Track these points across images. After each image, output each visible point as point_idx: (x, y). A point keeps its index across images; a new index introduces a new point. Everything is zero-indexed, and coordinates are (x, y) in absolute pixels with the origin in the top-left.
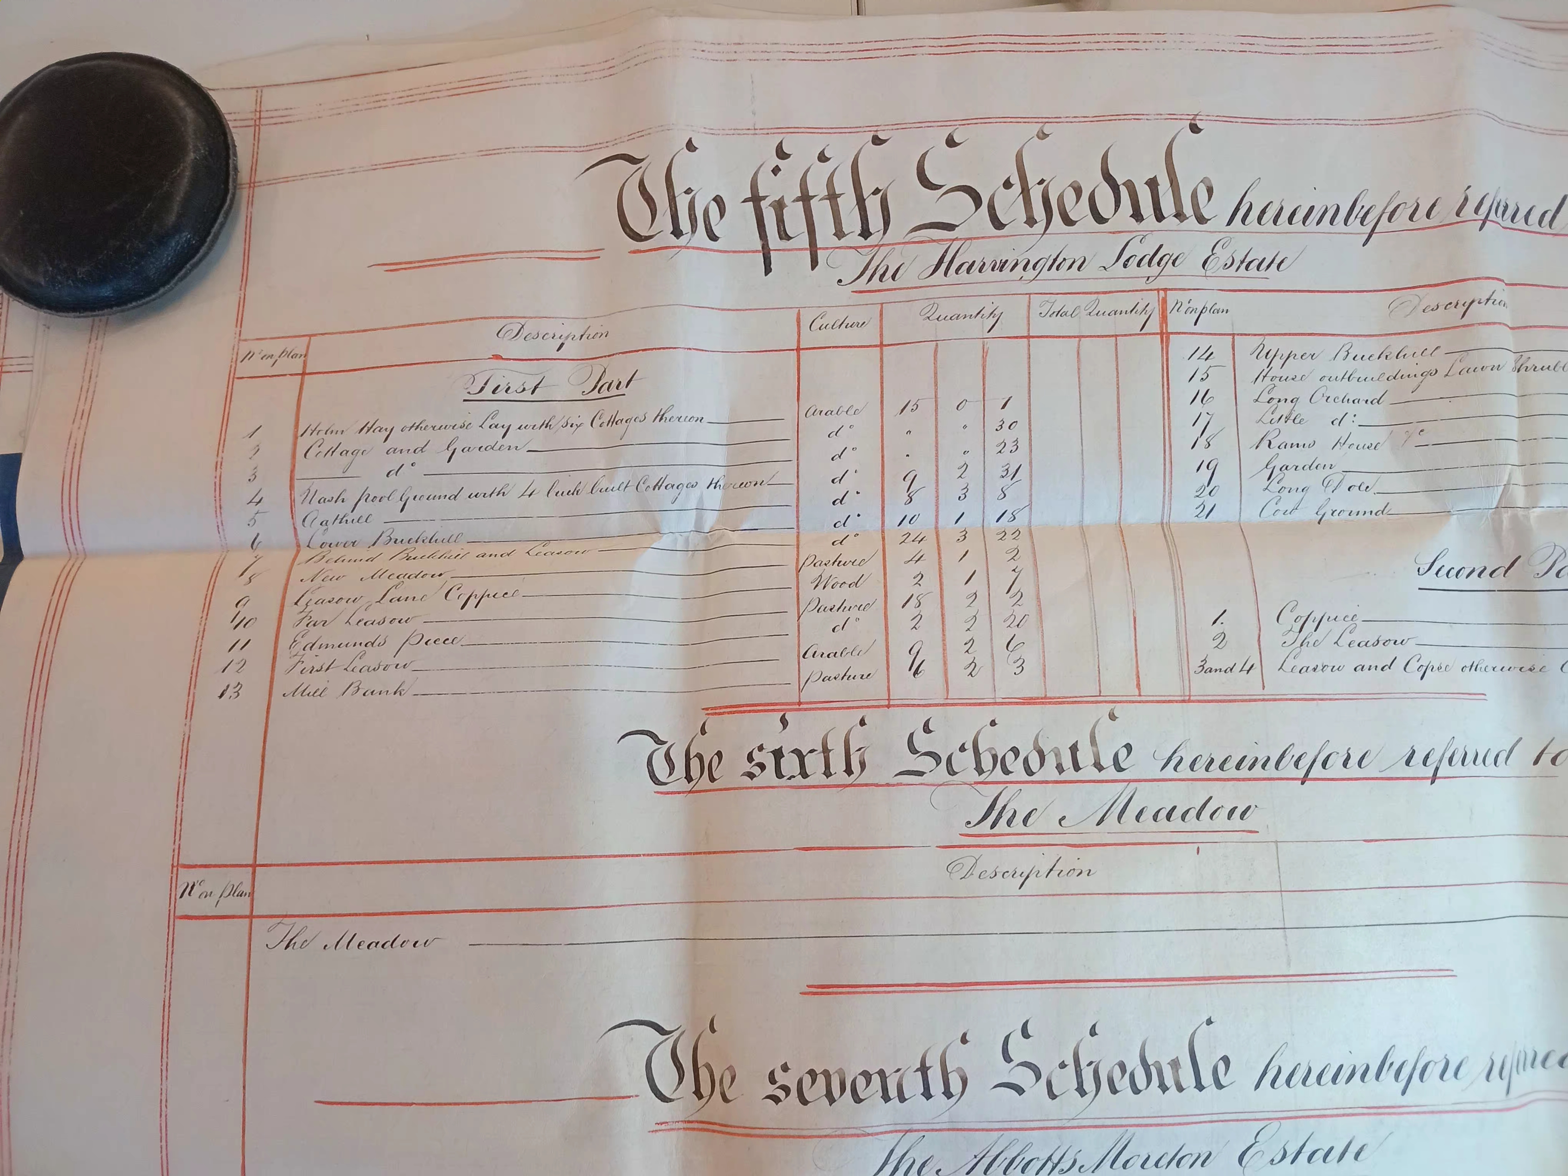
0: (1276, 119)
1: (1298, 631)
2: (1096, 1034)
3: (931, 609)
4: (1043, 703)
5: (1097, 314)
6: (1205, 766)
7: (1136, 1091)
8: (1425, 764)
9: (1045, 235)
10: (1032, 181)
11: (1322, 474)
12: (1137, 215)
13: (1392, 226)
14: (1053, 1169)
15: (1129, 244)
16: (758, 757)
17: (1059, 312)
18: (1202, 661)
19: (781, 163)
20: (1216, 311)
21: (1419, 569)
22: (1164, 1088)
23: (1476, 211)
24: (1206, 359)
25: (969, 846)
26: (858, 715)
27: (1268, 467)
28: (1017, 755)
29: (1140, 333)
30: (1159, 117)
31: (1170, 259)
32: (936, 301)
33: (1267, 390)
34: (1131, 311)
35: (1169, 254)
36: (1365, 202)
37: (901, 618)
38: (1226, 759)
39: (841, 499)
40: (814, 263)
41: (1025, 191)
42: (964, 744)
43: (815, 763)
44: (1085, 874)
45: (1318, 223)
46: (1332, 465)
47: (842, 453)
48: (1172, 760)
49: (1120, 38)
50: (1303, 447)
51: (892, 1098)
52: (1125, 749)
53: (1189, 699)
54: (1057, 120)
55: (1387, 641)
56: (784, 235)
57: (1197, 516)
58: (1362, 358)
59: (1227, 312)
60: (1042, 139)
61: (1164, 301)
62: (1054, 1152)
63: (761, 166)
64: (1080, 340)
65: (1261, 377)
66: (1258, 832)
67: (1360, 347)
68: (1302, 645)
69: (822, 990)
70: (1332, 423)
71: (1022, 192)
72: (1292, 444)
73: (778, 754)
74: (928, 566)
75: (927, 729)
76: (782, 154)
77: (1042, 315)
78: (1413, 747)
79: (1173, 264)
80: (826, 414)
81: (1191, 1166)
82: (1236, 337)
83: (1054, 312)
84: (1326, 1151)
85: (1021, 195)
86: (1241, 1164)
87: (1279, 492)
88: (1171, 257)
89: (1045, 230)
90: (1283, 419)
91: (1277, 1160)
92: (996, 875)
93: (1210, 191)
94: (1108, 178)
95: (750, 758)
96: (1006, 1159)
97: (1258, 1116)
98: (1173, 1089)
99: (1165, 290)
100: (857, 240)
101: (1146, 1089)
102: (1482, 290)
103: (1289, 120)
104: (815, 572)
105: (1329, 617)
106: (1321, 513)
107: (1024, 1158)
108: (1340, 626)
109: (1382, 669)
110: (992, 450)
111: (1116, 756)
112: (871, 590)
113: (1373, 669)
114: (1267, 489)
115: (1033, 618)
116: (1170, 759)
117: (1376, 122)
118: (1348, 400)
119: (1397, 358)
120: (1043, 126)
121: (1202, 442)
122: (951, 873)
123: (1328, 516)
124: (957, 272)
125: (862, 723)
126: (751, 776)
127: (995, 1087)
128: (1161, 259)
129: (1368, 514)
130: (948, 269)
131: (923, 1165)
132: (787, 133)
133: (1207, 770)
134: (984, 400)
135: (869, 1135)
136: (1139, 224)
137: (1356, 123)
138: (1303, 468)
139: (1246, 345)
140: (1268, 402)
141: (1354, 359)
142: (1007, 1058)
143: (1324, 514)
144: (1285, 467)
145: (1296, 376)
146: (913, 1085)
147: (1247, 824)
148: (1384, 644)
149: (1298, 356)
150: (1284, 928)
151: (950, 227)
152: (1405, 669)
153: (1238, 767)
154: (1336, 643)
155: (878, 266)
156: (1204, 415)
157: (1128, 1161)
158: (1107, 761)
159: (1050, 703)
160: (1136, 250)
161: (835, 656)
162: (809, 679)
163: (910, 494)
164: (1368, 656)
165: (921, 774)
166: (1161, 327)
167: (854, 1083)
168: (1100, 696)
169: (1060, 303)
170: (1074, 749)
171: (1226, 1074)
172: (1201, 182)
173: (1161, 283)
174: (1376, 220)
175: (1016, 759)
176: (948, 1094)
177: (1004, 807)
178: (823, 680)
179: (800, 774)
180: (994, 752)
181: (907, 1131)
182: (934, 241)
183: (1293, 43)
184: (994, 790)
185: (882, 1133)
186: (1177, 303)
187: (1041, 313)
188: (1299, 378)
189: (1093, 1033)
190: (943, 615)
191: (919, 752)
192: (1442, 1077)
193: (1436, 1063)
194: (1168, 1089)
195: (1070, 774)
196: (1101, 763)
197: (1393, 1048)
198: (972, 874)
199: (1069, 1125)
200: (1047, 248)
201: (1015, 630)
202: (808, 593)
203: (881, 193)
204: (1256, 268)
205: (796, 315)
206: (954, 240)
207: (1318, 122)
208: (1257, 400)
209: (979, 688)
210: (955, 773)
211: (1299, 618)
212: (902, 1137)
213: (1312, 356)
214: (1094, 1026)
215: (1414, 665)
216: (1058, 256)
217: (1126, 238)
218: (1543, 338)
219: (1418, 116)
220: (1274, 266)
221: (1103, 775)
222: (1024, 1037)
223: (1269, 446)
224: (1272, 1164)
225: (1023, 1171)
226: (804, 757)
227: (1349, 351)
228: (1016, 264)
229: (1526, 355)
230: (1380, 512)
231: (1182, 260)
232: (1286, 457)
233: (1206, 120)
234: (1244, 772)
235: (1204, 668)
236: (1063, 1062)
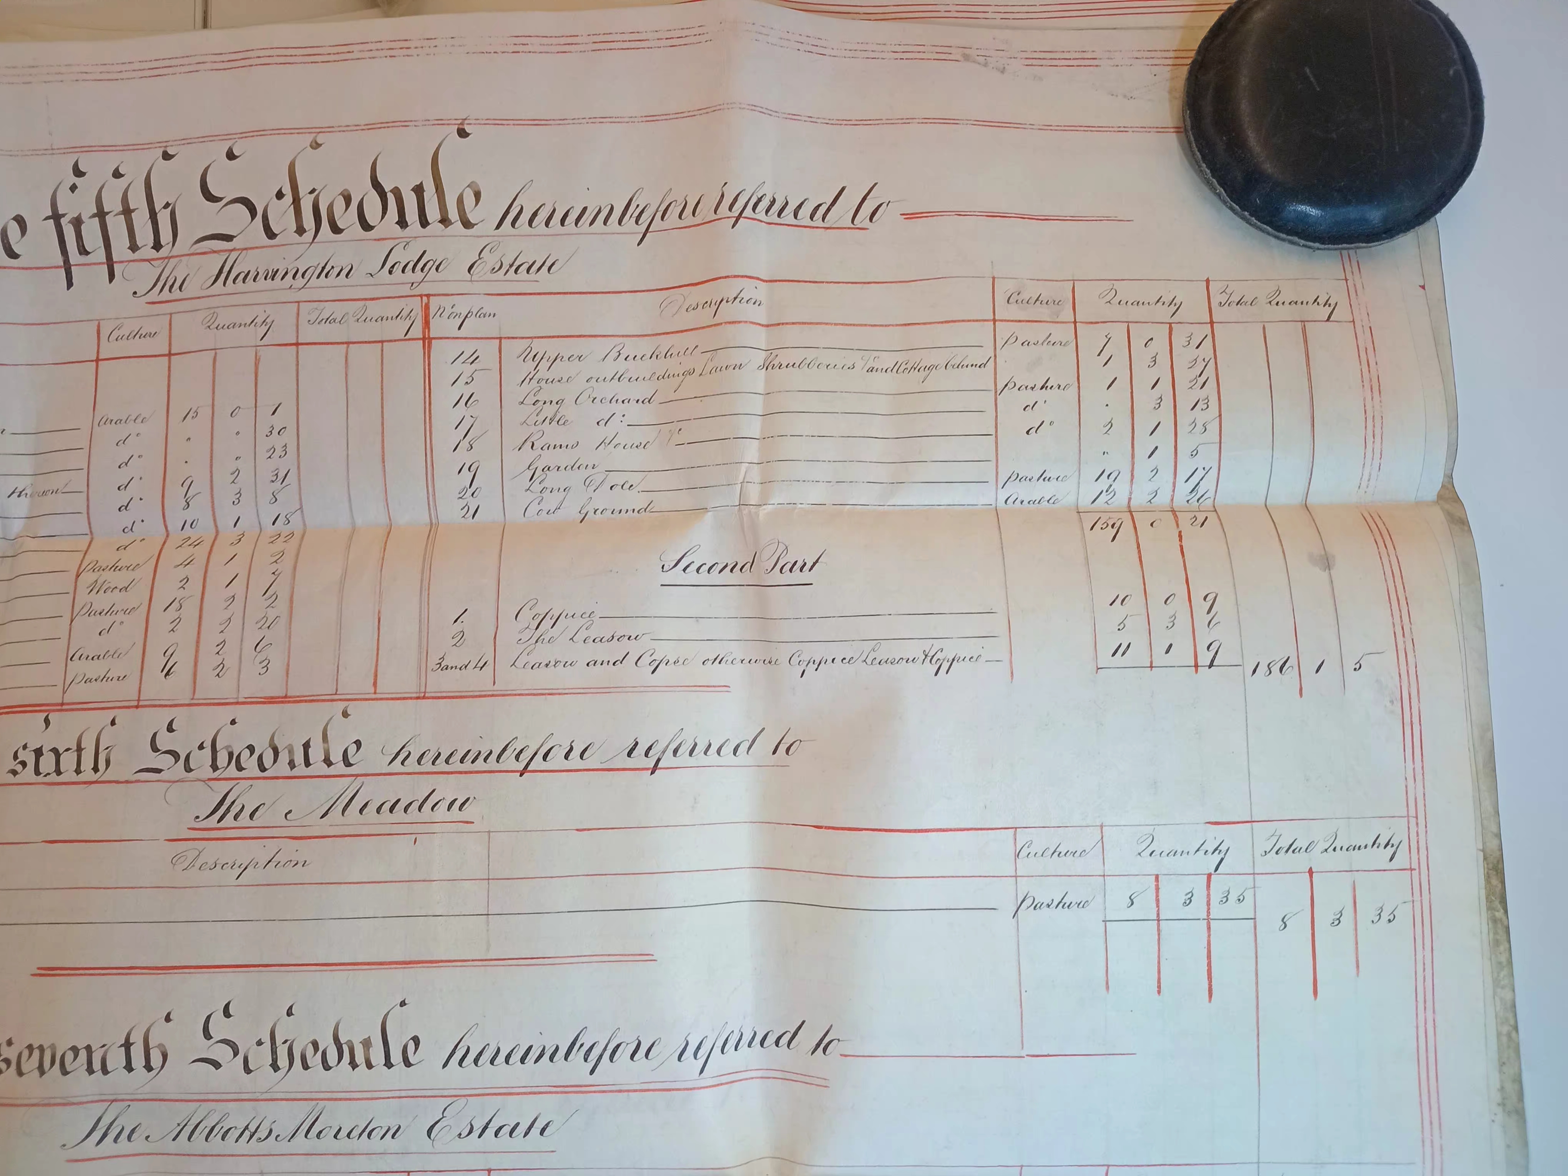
0: (550, 120)
1: (535, 628)
2: (292, 1014)
3: (190, 611)
4: (282, 702)
5: (365, 321)
6: (432, 759)
7: (327, 1067)
8: (646, 755)
9: (313, 244)
10: (303, 191)
11: (584, 473)
12: (402, 223)
13: (666, 224)
14: (251, 1137)
15: (393, 251)
16: (22, 756)
17: (327, 319)
18: (440, 659)
19: (78, 181)
20: (482, 315)
21: (663, 566)
22: (353, 1065)
23: (730, 209)
24: (471, 363)
25: (194, 839)
26: (109, 715)
27: (530, 468)
28: (252, 753)
29: (403, 338)
30: (427, 123)
31: (433, 265)
32: (216, 310)
33: (533, 392)
34: (397, 317)
35: (432, 260)
36: (640, 201)
37: (161, 620)
38: (452, 754)
39: (126, 505)
40: (112, 276)
41: (296, 201)
42: (202, 743)
43: (68, 761)
44: (300, 865)
45: (591, 224)
46: (594, 465)
47: (128, 461)
48: (400, 755)
49: (393, 45)
50: (566, 448)
51: (95, 1070)
52: (355, 745)
53: (424, 696)
54: (329, 129)
55: (621, 637)
56: (83, 251)
57: (464, 517)
58: (634, 358)
59: (494, 316)
60: (315, 149)
61: (427, 307)
62: (251, 1122)
63: (60, 183)
64: (348, 347)
65: (528, 380)
66: (473, 823)
67: (631, 347)
68: (537, 642)
69: (48, 971)
70: (598, 423)
71: (293, 202)
72: (555, 445)
73: (38, 752)
74: (195, 572)
75: (170, 729)
76: (78, 173)
77: (311, 322)
78: (636, 739)
79: (437, 269)
80: (116, 423)
81: (382, 1138)
82: (503, 341)
83: (323, 319)
84: (512, 1127)
85: (292, 206)
86: (429, 1137)
87: (541, 492)
88: (434, 263)
89: (314, 239)
90: (548, 421)
91: (464, 1134)
92: (215, 867)
93: (477, 195)
94: (376, 185)
95: (16, 757)
96: (206, 1127)
97: (446, 1093)
98: (363, 1066)
99: (428, 296)
100: (147, 252)
101: (337, 1066)
102: (730, 289)
103: (564, 120)
104: (92, 577)
105: (567, 614)
106: (584, 511)
107: (222, 1127)
108: (579, 622)
109: (614, 664)
110: (262, 454)
111: (345, 752)
112: (138, 596)
113: (605, 664)
114: (528, 489)
115: (283, 621)
116: (398, 754)
117: (651, 118)
118: (617, 400)
119: (665, 357)
120: (316, 136)
121: (465, 444)
122: (174, 865)
123: (591, 513)
124: (234, 281)
125: (113, 723)
126: (14, 773)
127: (194, 1062)
128: (425, 265)
129: (630, 512)
130: (226, 278)
131: (133, 1131)
132: (82, 152)
133: (433, 763)
134: (256, 407)
135: (74, 1104)
136: (403, 231)
137: (632, 120)
138: (565, 469)
139: (513, 349)
140: (534, 404)
141: (626, 359)
142: (207, 1035)
143: (587, 513)
144: (547, 467)
145: (562, 378)
146: (117, 1059)
147: (466, 814)
148: (618, 640)
149: (566, 358)
150: (488, 915)
151: (228, 238)
152: (636, 663)
153: (462, 761)
154: (572, 639)
155: (168, 278)
156: (468, 417)
157: (321, 1132)
158: (336, 756)
159: (289, 702)
160: (400, 256)
161: (98, 658)
162: (73, 680)
163: (187, 499)
164: (602, 652)
165: (158, 771)
166: (424, 333)
167: (63, 1057)
168: (336, 694)
169: (328, 310)
170: (306, 746)
171: (415, 1053)
172: (468, 186)
173: (424, 289)
174: (651, 218)
175: (251, 756)
176: (149, 1067)
177: (233, 803)
178: (85, 682)
179: (55, 771)
180: (230, 750)
181: (113, 1101)
182: (215, 252)
183: (570, 40)
184: (224, 787)
185: (87, 1102)
186: (440, 309)
187: (309, 321)
188: (565, 379)
189: (289, 1013)
190: (200, 617)
191: (159, 750)
192: (632, 1057)
193: (627, 1044)
194: (357, 1066)
195: (300, 770)
196: (331, 759)
197: (585, 1030)
198: (193, 866)
199: (262, 1098)
200: (314, 257)
201: (265, 631)
202: (83, 597)
203: (170, 208)
204: (526, 271)
205: (96, 327)
206: (232, 250)
207: (593, 120)
208: (522, 403)
209: (225, 688)
210: (191, 770)
211: (538, 615)
212: (109, 1105)
213: (580, 358)
214: (291, 1008)
215: (646, 660)
216: (326, 264)
217: (389, 244)
218: (792, 336)
219: (689, 112)
220: (545, 268)
221: (332, 771)
222: (225, 1016)
223: (532, 447)
224: (460, 1138)
225: (223, 1139)
226: (60, 755)
227: (621, 352)
228: (286, 273)
229: (775, 353)
230: (643, 510)
231: (446, 265)
232: (549, 458)
233: (475, 124)
234: (467, 766)
235: (442, 666)
236: (260, 1039)
